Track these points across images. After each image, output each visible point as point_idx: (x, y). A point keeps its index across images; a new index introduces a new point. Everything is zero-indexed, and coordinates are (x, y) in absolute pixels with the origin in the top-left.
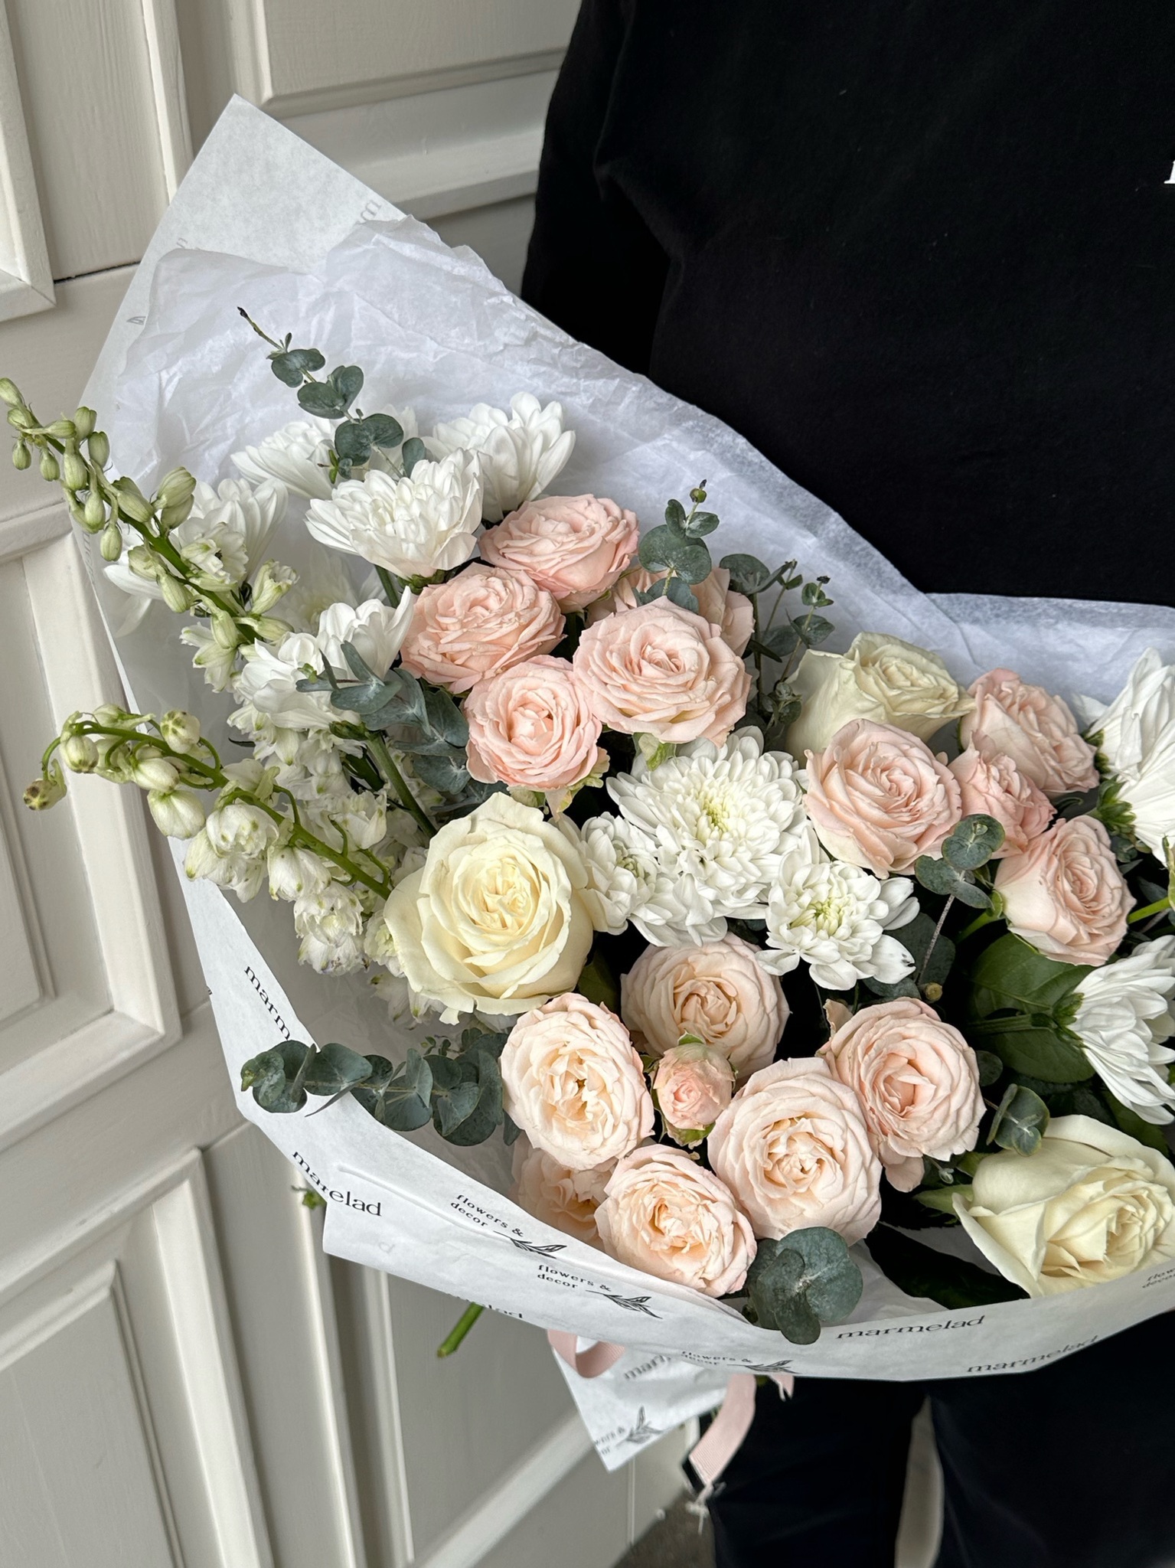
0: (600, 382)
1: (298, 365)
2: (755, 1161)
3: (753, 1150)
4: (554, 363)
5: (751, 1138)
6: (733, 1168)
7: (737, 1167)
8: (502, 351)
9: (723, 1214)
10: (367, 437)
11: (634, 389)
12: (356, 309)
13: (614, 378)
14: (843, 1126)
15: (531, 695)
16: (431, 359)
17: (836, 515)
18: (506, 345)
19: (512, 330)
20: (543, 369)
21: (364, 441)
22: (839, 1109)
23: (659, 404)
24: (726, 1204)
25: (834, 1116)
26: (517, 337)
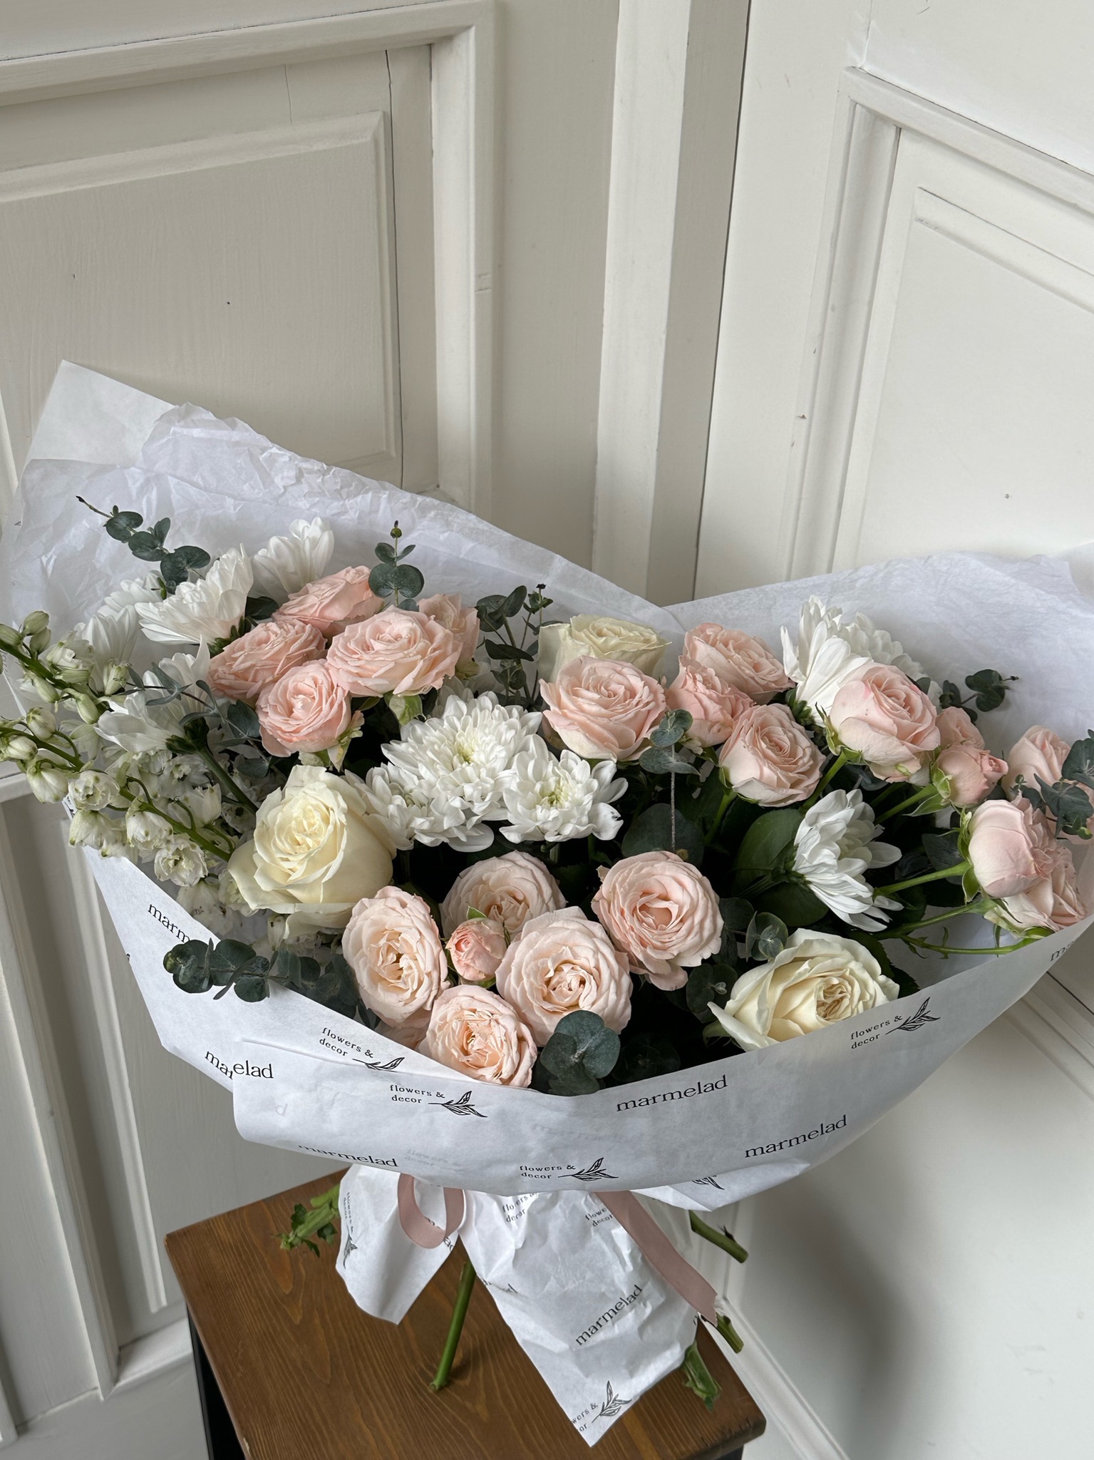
0: (359, 498)
1: (125, 525)
2: (531, 985)
3: (528, 976)
4: (322, 494)
5: (526, 967)
6: (515, 991)
7: (518, 990)
8: (283, 494)
9: (508, 1024)
10: (181, 562)
11: (384, 496)
12: (172, 486)
13: (367, 492)
14: (595, 949)
15: (301, 686)
16: (233, 512)
17: (558, 556)
18: (285, 487)
19: (285, 474)
20: (317, 499)
21: (180, 565)
22: (591, 938)
23: (405, 504)
24: (511, 1016)
25: (586, 943)
26: (288, 477)
